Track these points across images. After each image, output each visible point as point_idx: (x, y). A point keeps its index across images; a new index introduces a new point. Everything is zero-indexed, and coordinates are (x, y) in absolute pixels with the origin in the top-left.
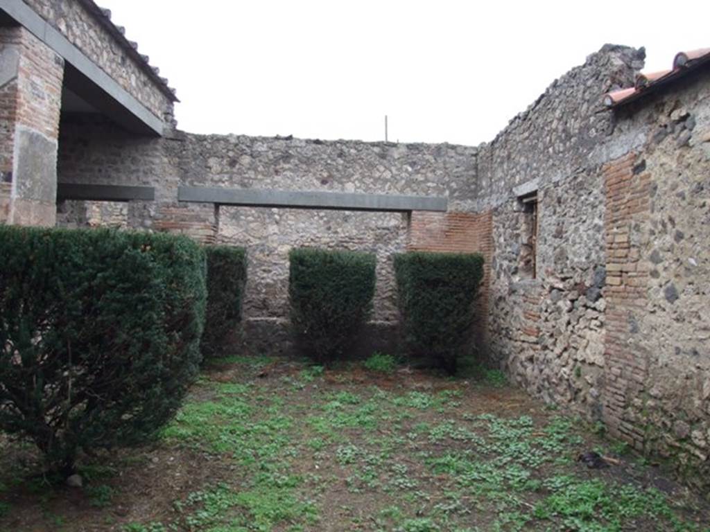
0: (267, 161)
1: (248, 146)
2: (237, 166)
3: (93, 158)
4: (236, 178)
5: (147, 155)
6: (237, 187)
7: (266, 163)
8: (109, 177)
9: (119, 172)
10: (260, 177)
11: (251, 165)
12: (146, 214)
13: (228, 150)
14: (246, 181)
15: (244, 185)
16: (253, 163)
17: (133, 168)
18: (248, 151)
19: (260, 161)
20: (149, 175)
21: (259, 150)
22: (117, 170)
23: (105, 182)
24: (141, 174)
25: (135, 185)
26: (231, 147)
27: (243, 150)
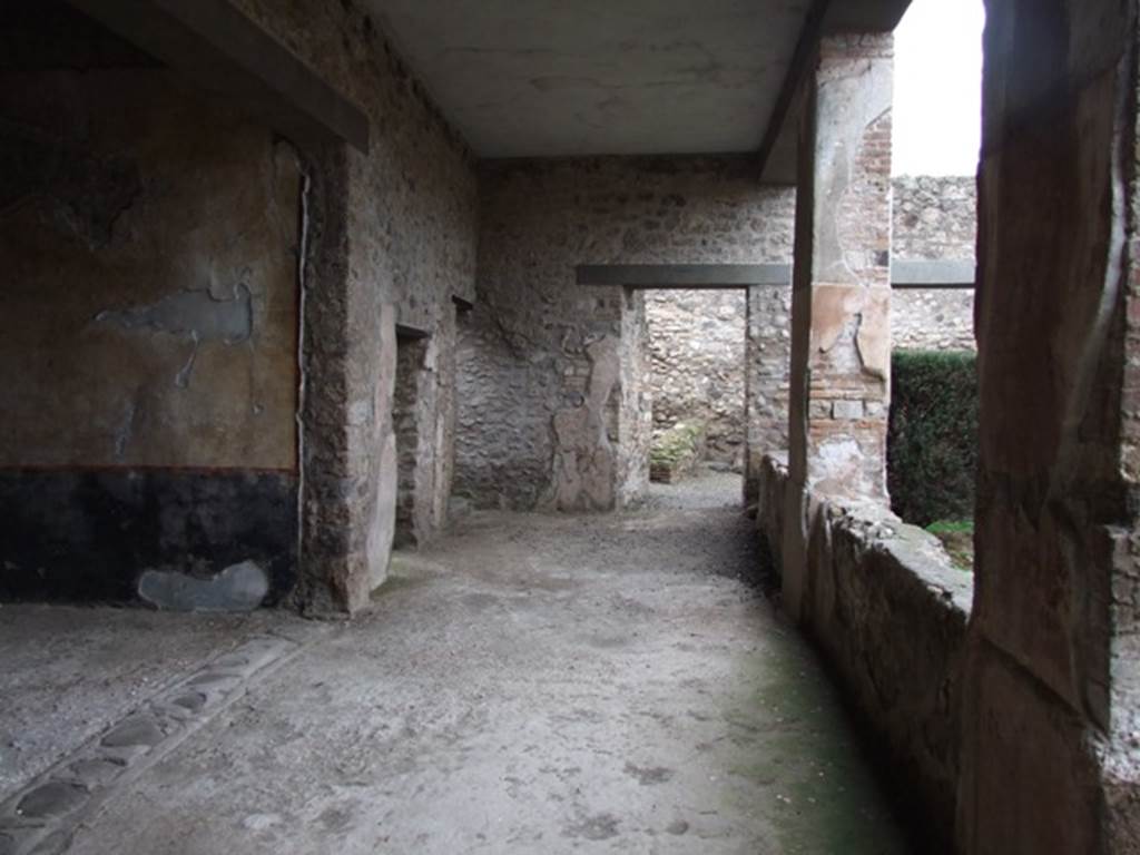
0: (966, 214)
1: (935, 193)
2: (919, 225)
3: (693, 224)
4: (918, 244)
5: (776, 215)
6: (919, 258)
7: (966, 218)
8: (719, 251)
9: (735, 243)
10: (955, 240)
11: (940, 223)
12: (778, 305)
13: (903, 201)
14: (933, 248)
15: (930, 255)
16: (944, 219)
17: (755, 236)
18: (935, 200)
19: (955, 216)
20: (781, 245)
21: (953, 198)
22: (731, 241)
23: (713, 260)
24: (767, 245)
25: (759, 263)
26: (907, 196)
27: (927, 200)
